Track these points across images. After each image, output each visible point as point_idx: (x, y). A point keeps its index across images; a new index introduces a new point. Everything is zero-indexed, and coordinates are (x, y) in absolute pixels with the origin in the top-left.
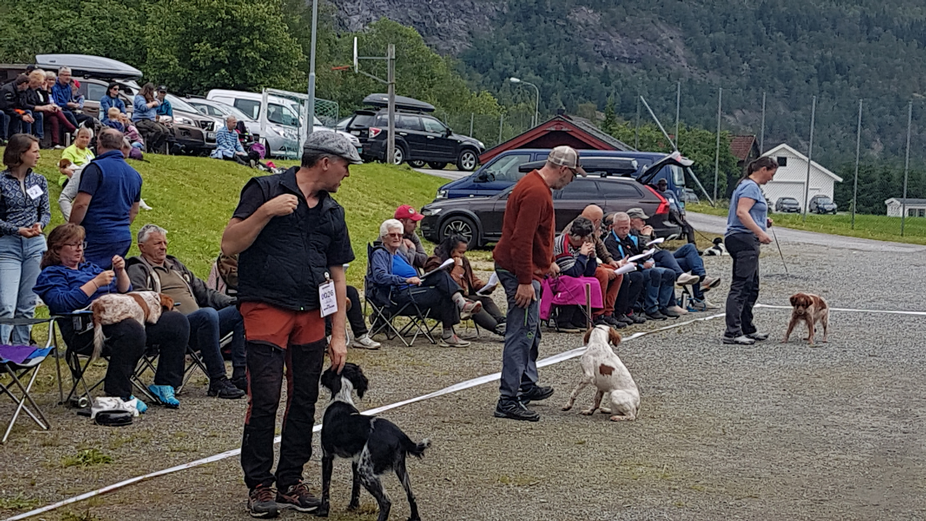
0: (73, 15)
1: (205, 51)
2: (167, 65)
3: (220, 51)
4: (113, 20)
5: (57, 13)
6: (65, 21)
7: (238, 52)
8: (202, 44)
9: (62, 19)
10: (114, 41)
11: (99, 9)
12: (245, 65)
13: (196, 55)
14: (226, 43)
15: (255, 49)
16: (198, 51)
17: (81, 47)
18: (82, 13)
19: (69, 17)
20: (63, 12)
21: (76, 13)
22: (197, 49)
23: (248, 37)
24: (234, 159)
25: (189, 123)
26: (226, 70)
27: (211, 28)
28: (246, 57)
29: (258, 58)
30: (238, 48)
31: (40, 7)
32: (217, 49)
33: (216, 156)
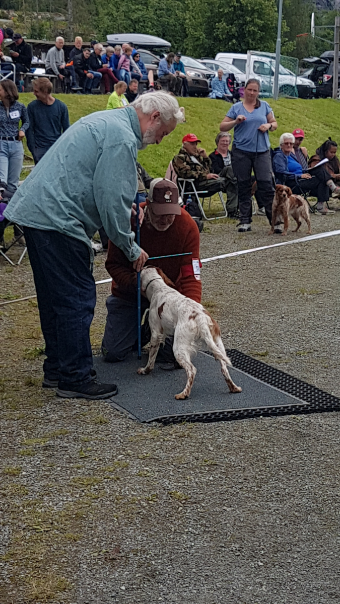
0: (143, 8)
1: (222, 28)
2: (198, 39)
3: (232, 28)
4: (168, 10)
5: (133, 7)
6: (138, 13)
7: (244, 27)
8: (220, 24)
9: (136, 11)
10: (168, 24)
11: (159, 3)
12: (248, 36)
13: (217, 31)
14: (236, 22)
15: (255, 25)
16: (219, 28)
17: (148, 30)
18: (149, 7)
19: (140, 10)
20: (137, 7)
21: (145, 7)
22: (217, 27)
23: (251, 17)
24: (223, 98)
25: (199, 76)
26: (236, 41)
27: (227, 13)
28: (249, 31)
29: (256, 31)
30: (244, 24)
31: (123, 4)
32: (230, 26)
33: (212, 97)
